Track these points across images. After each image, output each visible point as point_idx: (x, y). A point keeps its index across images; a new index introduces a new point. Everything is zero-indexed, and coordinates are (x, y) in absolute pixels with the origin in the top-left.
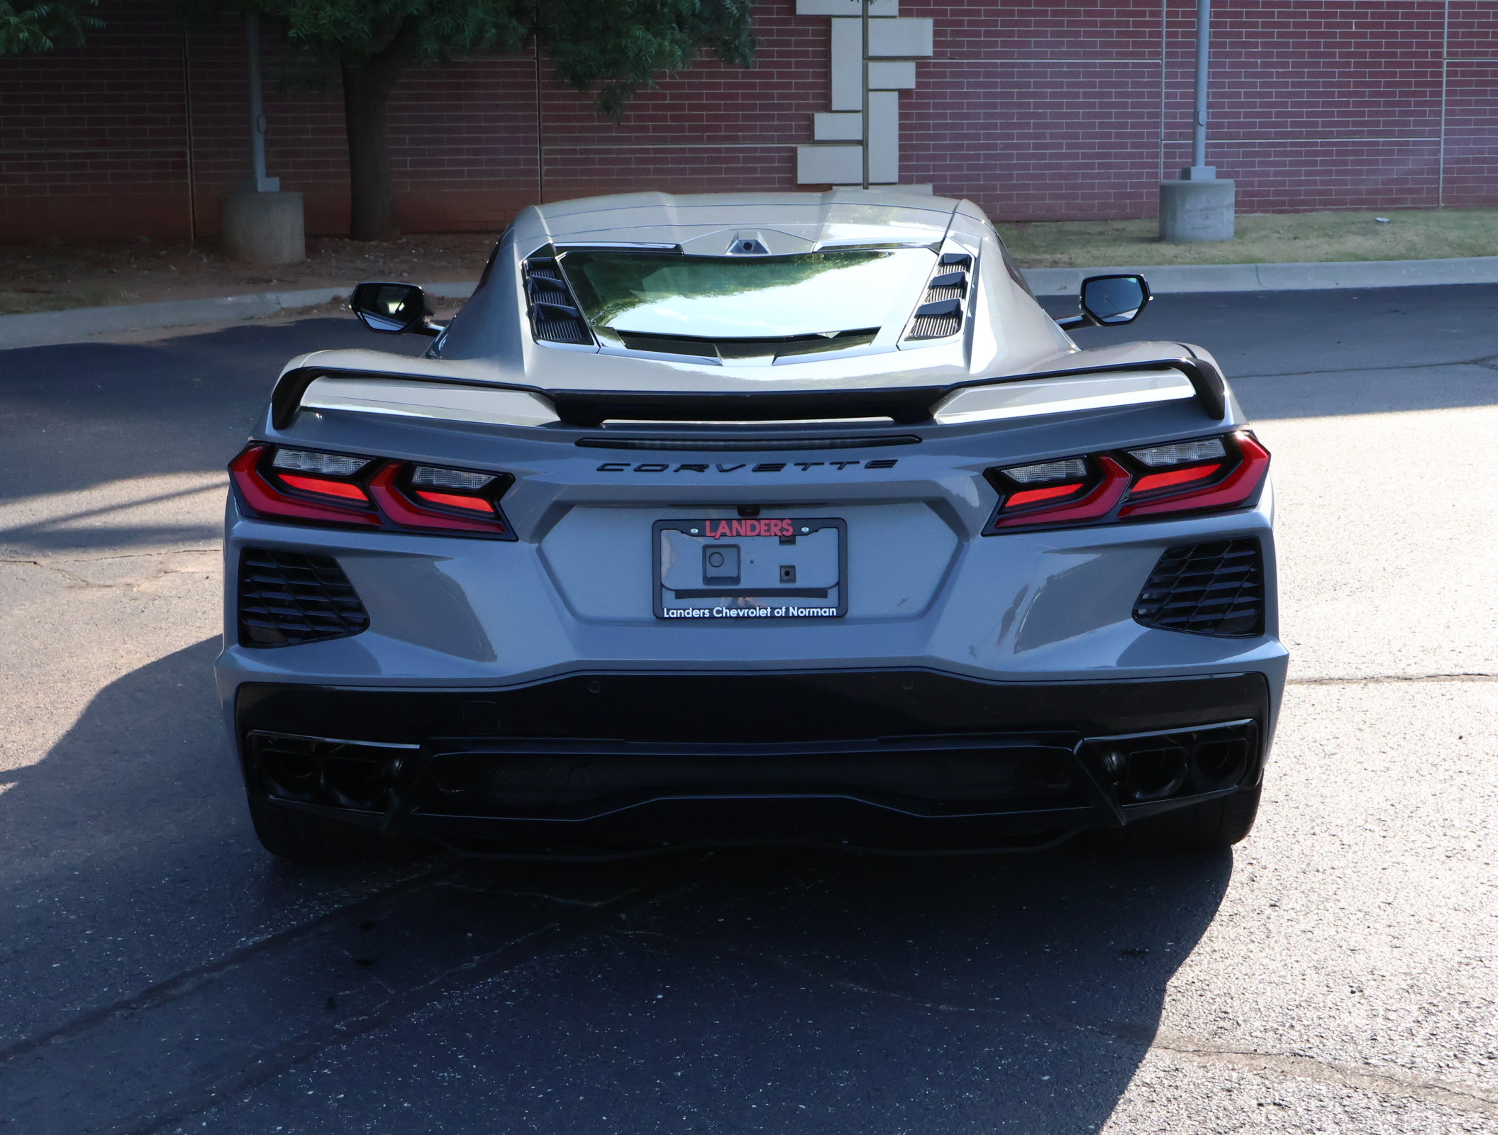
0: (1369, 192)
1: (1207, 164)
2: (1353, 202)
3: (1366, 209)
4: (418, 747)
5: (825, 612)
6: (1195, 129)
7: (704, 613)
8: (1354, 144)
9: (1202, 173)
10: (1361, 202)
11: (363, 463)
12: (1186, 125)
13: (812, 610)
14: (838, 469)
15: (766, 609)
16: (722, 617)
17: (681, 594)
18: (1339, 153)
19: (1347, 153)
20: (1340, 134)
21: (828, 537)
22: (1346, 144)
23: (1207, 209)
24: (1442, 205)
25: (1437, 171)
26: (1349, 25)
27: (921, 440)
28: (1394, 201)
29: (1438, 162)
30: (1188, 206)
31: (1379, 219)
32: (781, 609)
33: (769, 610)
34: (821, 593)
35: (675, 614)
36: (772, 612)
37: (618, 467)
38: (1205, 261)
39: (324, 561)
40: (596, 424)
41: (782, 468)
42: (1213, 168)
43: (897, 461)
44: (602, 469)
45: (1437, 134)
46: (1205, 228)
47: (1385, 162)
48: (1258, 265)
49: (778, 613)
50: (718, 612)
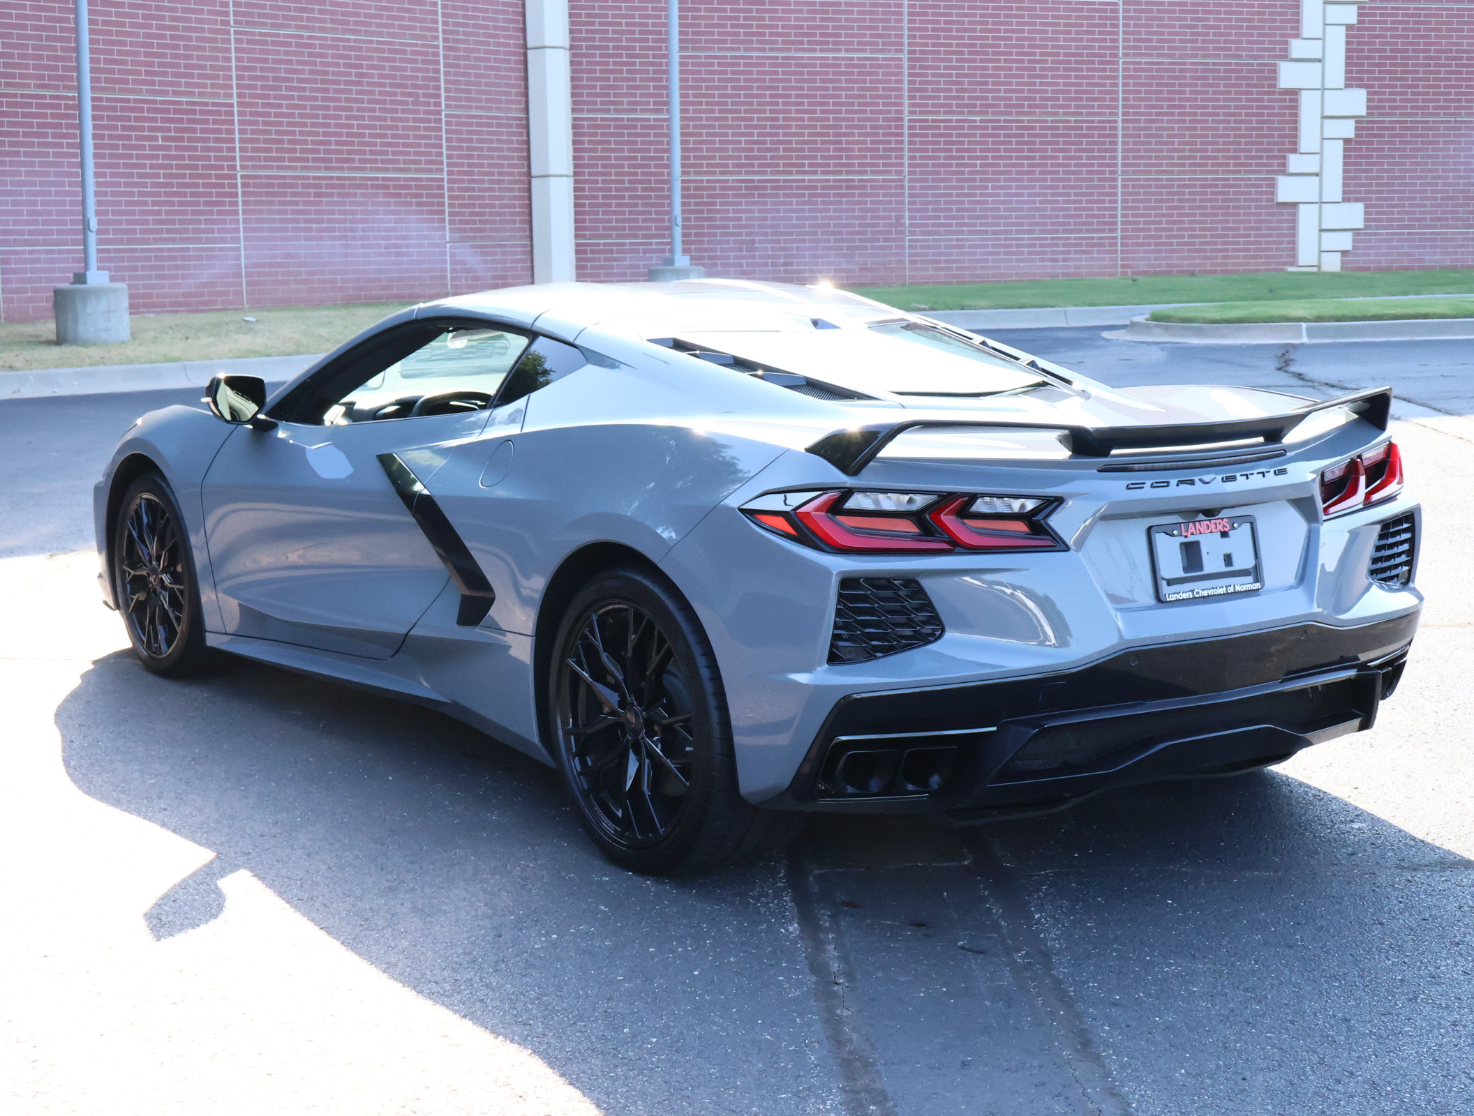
0: (185, 295)
1: (99, 268)
2: (172, 304)
3: (184, 311)
4: (994, 729)
5: (1254, 586)
6: (85, 234)
7: (1189, 595)
8: (169, 250)
9: (97, 277)
10: (180, 304)
11: (933, 498)
12: (75, 232)
13: (1247, 586)
14: (1263, 477)
15: (1223, 588)
16: (1200, 597)
17: (1170, 582)
18: (157, 258)
19: (162, 259)
20: (156, 241)
21: (1247, 530)
22: (162, 250)
23: (109, 312)
24: (246, 306)
25: (239, 275)
26: (156, 139)
28: (206, 303)
29: (240, 266)
30: (89, 309)
31: (246, 319)
32: (1231, 587)
34: (1245, 573)
35: (1173, 597)
36: (1226, 589)
37: (1139, 486)
38: (131, 362)
39: (911, 582)
40: (1106, 454)
41: (1236, 478)
42: (106, 272)
44: (1128, 488)
45: (237, 240)
46: (108, 330)
47: (196, 267)
48: (186, 363)
49: (1230, 590)
50: (1198, 593)
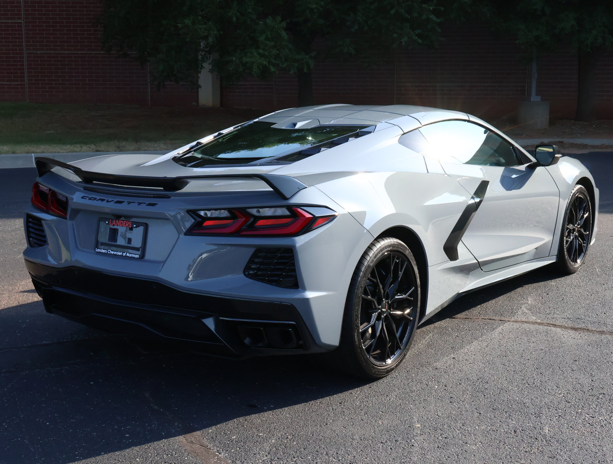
5: (136, 256)
7: (105, 252)
13: (133, 255)
14: (138, 205)
15: (121, 252)
16: (110, 253)
17: (102, 244)
21: (141, 229)
27: (170, 197)
32: (125, 253)
33: (122, 253)
34: (137, 249)
35: (98, 250)
36: (122, 254)
41: (123, 203)
43: (157, 204)
44: (83, 198)
49: (124, 254)
